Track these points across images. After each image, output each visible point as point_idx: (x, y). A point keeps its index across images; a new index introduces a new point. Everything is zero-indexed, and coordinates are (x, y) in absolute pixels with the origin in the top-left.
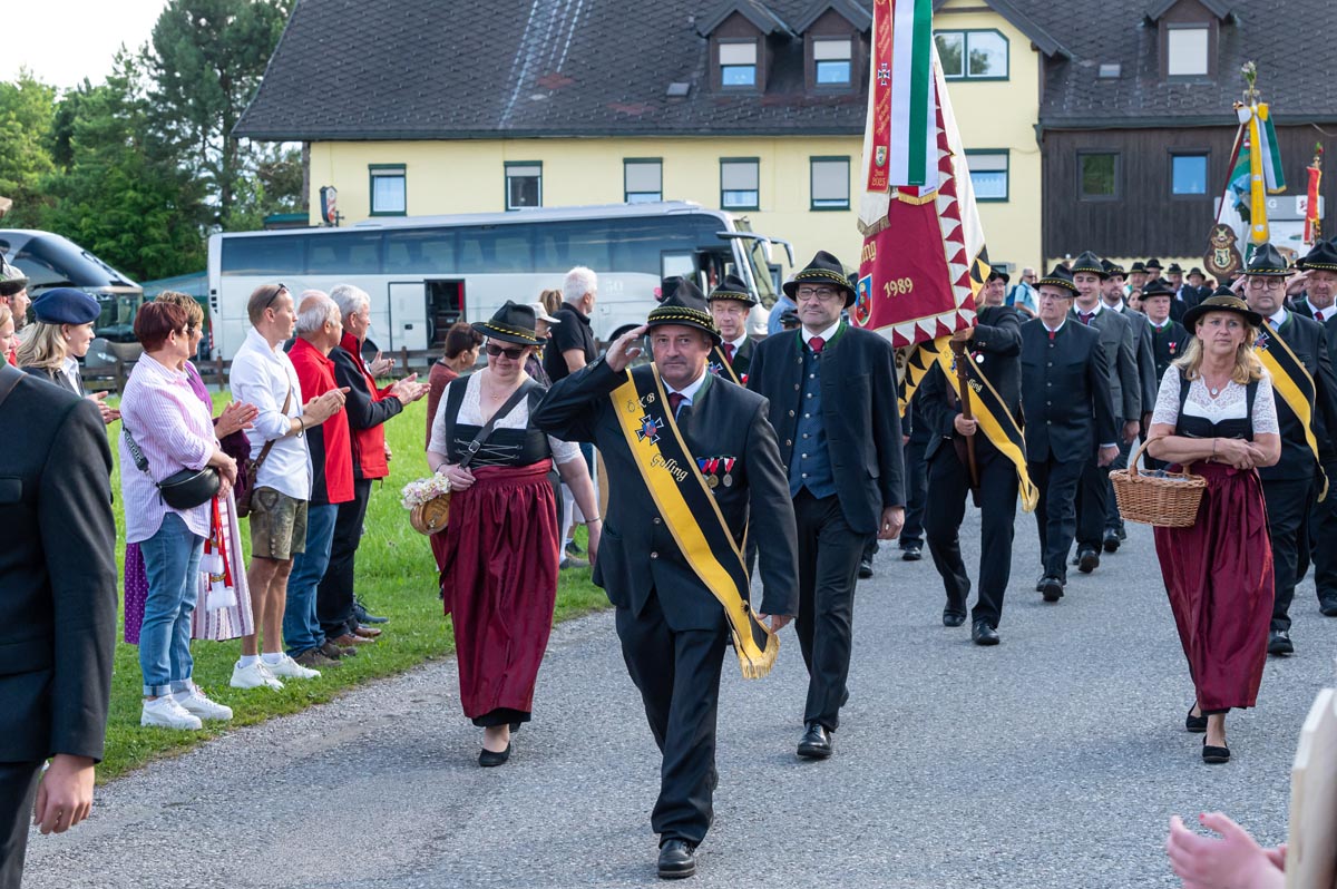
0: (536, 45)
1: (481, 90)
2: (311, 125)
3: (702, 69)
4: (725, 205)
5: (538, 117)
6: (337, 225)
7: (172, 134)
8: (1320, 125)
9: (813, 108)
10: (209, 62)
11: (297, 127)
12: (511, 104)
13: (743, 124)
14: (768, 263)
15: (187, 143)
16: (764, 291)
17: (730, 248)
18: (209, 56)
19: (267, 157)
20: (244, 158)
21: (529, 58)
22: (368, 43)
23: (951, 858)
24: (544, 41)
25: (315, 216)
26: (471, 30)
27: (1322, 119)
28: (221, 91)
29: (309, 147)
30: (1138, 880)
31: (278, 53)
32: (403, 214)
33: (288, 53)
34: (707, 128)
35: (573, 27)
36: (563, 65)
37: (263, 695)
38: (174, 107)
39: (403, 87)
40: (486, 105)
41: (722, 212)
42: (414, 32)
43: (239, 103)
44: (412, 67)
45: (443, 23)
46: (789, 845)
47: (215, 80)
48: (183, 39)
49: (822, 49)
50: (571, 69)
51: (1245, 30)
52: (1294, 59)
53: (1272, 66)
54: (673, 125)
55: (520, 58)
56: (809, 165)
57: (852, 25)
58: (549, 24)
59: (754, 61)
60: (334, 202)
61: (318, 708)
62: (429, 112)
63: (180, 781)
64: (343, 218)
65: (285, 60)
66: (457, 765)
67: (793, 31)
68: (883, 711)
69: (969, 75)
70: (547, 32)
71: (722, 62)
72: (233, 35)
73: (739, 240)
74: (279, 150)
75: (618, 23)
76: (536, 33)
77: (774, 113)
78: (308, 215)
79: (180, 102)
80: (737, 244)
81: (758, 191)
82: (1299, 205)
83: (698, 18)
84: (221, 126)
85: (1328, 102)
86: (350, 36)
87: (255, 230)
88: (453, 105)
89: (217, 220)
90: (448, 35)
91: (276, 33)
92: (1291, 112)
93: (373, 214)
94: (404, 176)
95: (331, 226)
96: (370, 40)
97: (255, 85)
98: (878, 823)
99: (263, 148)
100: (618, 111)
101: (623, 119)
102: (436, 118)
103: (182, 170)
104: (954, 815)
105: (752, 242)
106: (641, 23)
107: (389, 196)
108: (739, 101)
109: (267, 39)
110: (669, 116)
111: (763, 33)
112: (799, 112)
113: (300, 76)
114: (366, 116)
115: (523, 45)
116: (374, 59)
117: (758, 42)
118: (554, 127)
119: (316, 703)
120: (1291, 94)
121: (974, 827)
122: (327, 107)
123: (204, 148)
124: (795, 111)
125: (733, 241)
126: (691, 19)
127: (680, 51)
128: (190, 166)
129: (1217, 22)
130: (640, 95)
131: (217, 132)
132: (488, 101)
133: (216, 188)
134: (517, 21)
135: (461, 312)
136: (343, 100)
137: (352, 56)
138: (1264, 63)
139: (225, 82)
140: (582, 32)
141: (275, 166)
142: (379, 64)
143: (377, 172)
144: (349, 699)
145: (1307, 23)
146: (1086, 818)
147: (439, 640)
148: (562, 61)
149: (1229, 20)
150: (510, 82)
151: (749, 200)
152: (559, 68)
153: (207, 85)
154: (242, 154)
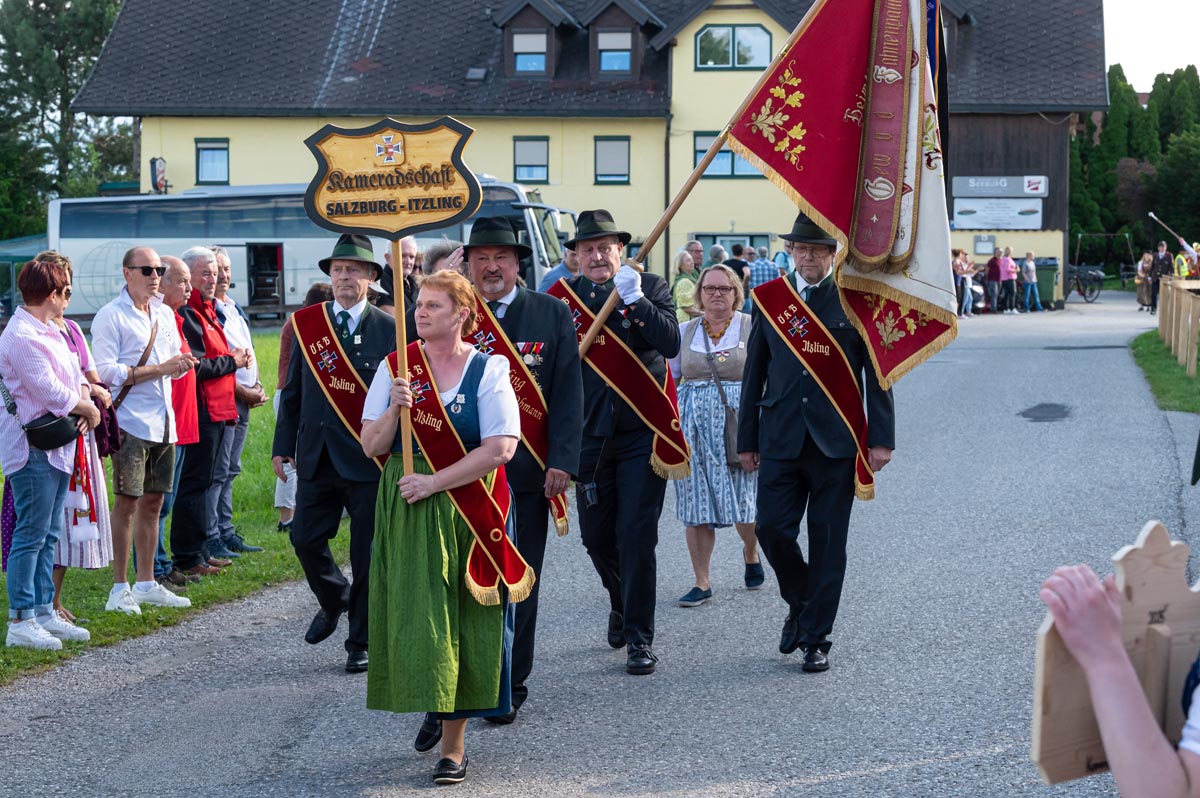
0: (347, 32)
1: (298, 72)
2: (141, 102)
3: (498, 57)
4: (518, 178)
5: (348, 97)
6: (166, 192)
7: (14, 108)
8: (1045, 113)
9: (597, 93)
10: (48, 43)
11: (129, 103)
12: (325, 85)
13: (535, 106)
14: (557, 231)
15: (26, 117)
16: (553, 256)
17: (523, 217)
18: (47, 37)
19: (100, 130)
20: (78, 131)
21: (341, 43)
22: (194, 29)
23: (748, 763)
24: (355, 28)
25: (146, 184)
26: (289, 18)
27: (1047, 109)
28: (58, 69)
29: (140, 121)
30: (914, 781)
31: (112, 36)
32: (226, 183)
33: (121, 36)
34: (502, 109)
35: (381, 17)
36: (372, 51)
37: (117, 619)
38: (16, 84)
39: (226, 69)
40: (303, 85)
41: (516, 185)
42: (236, 19)
43: (75, 81)
44: (235, 50)
45: (263, 11)
46: (603, 751)
47: (54, 59)
48: (24, 22)
49: (605, 40)
50: (380, 54)
51: (980, 29)
52: (1022, 55)
53: (1004, 61)
54: (473, 107)
55: (333, 43)
56: (593, 142)
57: (632, 19)
58: (359, 14)
59: (544, 50)
60: (163, 172)
61: (167, 630)
62: (250, 92)
63: (45, 697)
64: (171, 186)
65: (119, 43)
66: (297, 681)
67: (580, 23)
68: (678, 632)
69: (737, 65)
70: (357, 21)
71: (516, 50)
72: (70, 19)
73: (531, 210)
74: (112, 124)
75: (422, 14)
76: (348, 21)
77: (562, 97)
78: (139, 183)
79: (21, 79)
80: (530, 215)
81: (547, 166)
82: (1026, 184)
83: (493, 10)
84: (58, 102)
85: (1053, 93)
86: (177, 21)
87: (91, 196)
88: (272, 86)
89: (55, 187)
90: (269, 21)
91: (110, 17)
92: (1021, 102)
93: (198, 183)
94: (227, 149)
95: (160, 193)
96: (197, 25)
97: (91, 64)
98: (680, 731)
99: (97, 122)
100: (421, 93)
101: (426, 100)
102: (256, 98)
103: (23, 141)
104: (748, 724)
105: (542, 212)
106: (444, 14)
107: (214, 168)
108: (531, 85)
109: (101, 23)
110: (469, 98)
111: (552, 25)
112: (584, 96)
113: (133, 57)
114: (192, 94)
115: (335, 32)
116: (200, 43)
117: (548, 33)
118: (364, 106)
119: (165, 625)
120: (1021, 86)
121: (766, 735)
122: (157, 85)
123: (43, 121)
124: (581, 95)
125: (526, 211)
126: (488, 12)
127: (477, 40)
128: (30, 137)
129: (955, 20)
130: (441, 79)
131: (55, 107)
132: (304, 82)
133: (53, 158)
134: (330, 10)
135: (279, 273)
136: (171, 79)
137: (180, 39)
138: (997, 59)
139: (63, 62)
140: (389, 22)
141: (108, 139)
142: (204, 47)
143: (203, 145)
144: (195, 622)
145: (1033, 24)
146: (865, 726)
147: (275, 569)
148: (371, 47)
149: (965, 20)
150: (324, 66)
151: (539, 174)
152: (368, 54)
153: (46, 64)
154: (79, 127)
